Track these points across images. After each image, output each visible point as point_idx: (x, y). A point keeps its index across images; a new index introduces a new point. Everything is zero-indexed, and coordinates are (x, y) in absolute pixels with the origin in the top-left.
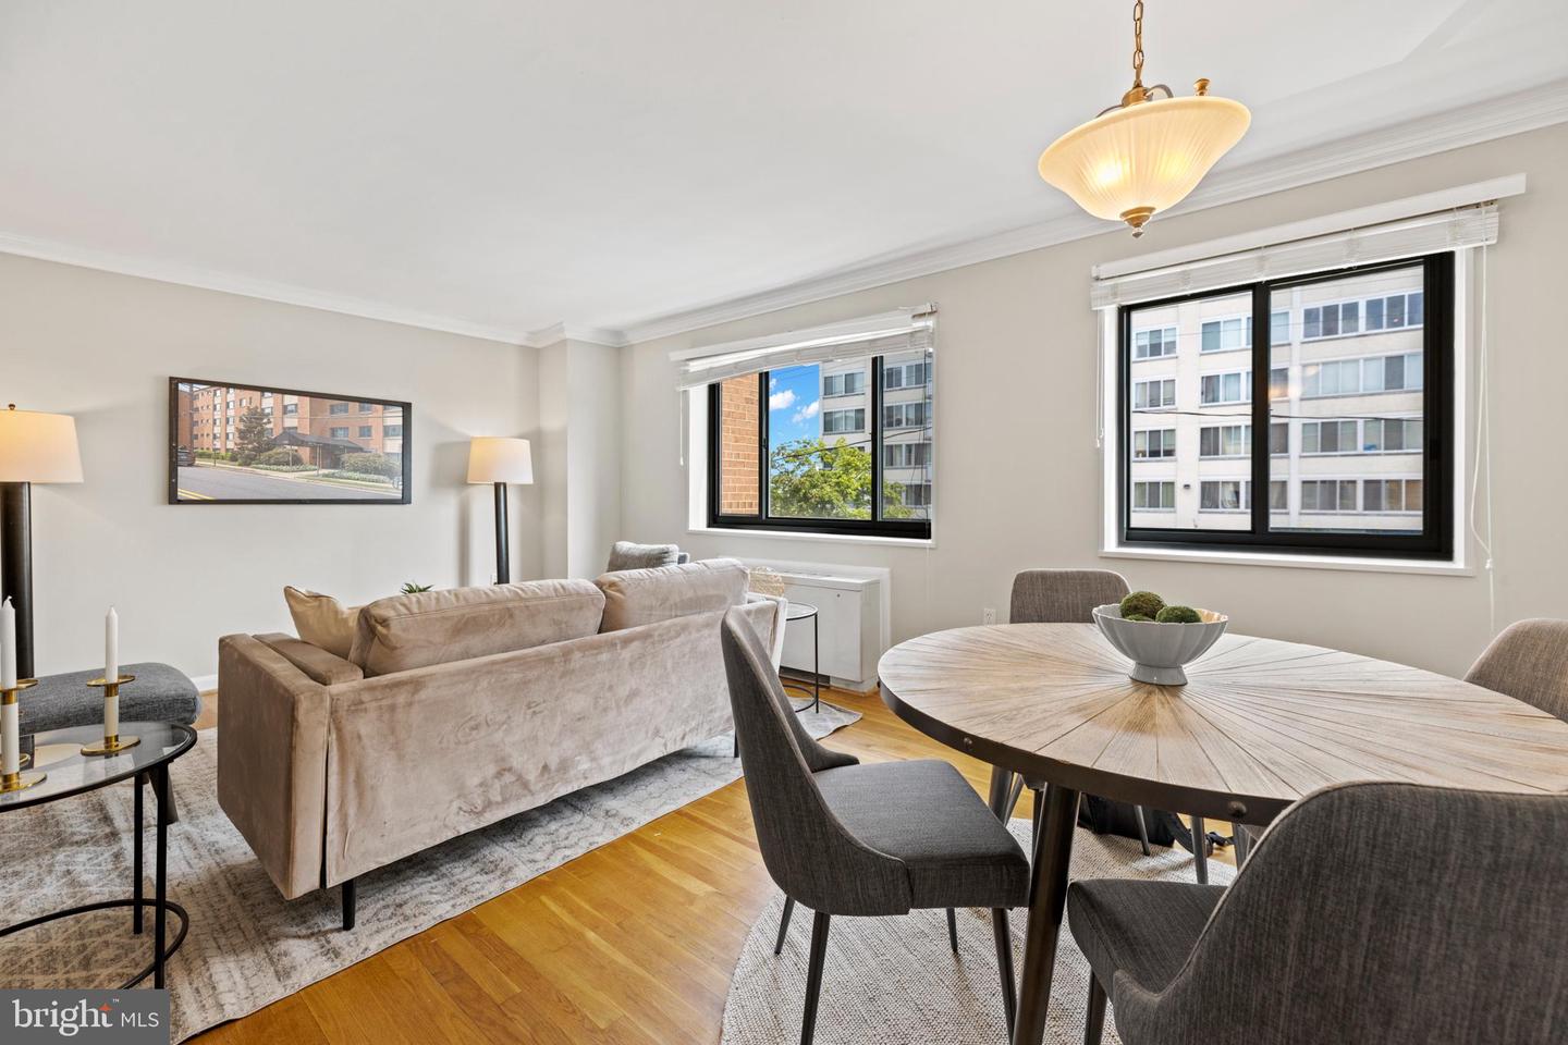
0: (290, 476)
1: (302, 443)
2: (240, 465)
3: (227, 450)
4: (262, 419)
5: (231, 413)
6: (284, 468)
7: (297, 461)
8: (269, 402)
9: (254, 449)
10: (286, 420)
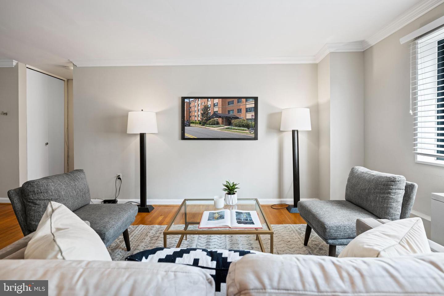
0: (216, 129)
1: (220, 117)
2: (202, 126)
3: (198, 120)
4: (208, 109)
5: (199, 108)
6: (214, 126)
7: (218, 123)
8: (210, 103)
9: (205, 120)
10: (215, 109)
